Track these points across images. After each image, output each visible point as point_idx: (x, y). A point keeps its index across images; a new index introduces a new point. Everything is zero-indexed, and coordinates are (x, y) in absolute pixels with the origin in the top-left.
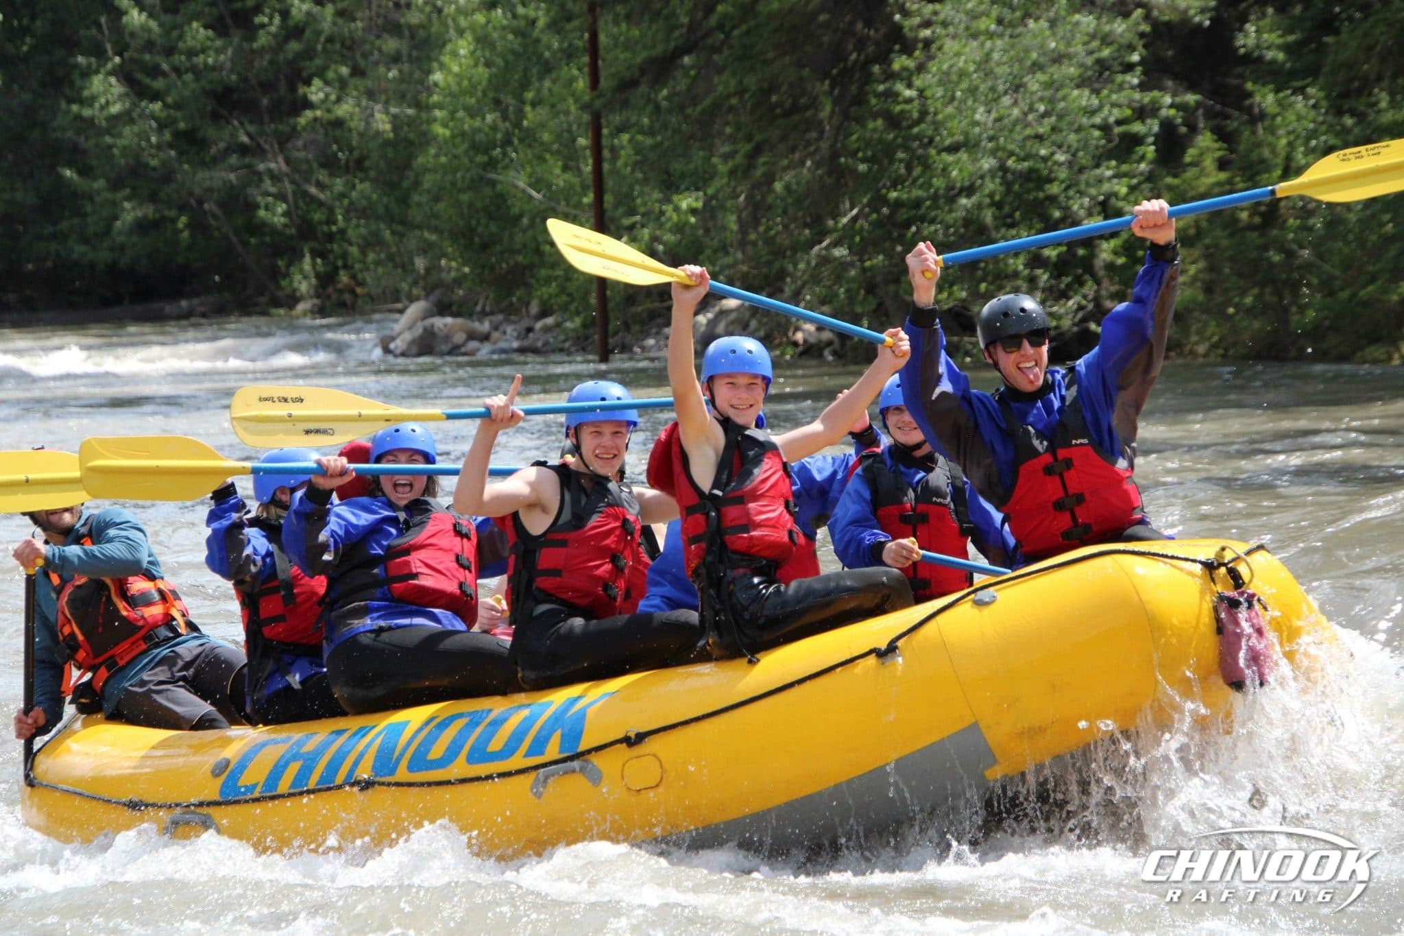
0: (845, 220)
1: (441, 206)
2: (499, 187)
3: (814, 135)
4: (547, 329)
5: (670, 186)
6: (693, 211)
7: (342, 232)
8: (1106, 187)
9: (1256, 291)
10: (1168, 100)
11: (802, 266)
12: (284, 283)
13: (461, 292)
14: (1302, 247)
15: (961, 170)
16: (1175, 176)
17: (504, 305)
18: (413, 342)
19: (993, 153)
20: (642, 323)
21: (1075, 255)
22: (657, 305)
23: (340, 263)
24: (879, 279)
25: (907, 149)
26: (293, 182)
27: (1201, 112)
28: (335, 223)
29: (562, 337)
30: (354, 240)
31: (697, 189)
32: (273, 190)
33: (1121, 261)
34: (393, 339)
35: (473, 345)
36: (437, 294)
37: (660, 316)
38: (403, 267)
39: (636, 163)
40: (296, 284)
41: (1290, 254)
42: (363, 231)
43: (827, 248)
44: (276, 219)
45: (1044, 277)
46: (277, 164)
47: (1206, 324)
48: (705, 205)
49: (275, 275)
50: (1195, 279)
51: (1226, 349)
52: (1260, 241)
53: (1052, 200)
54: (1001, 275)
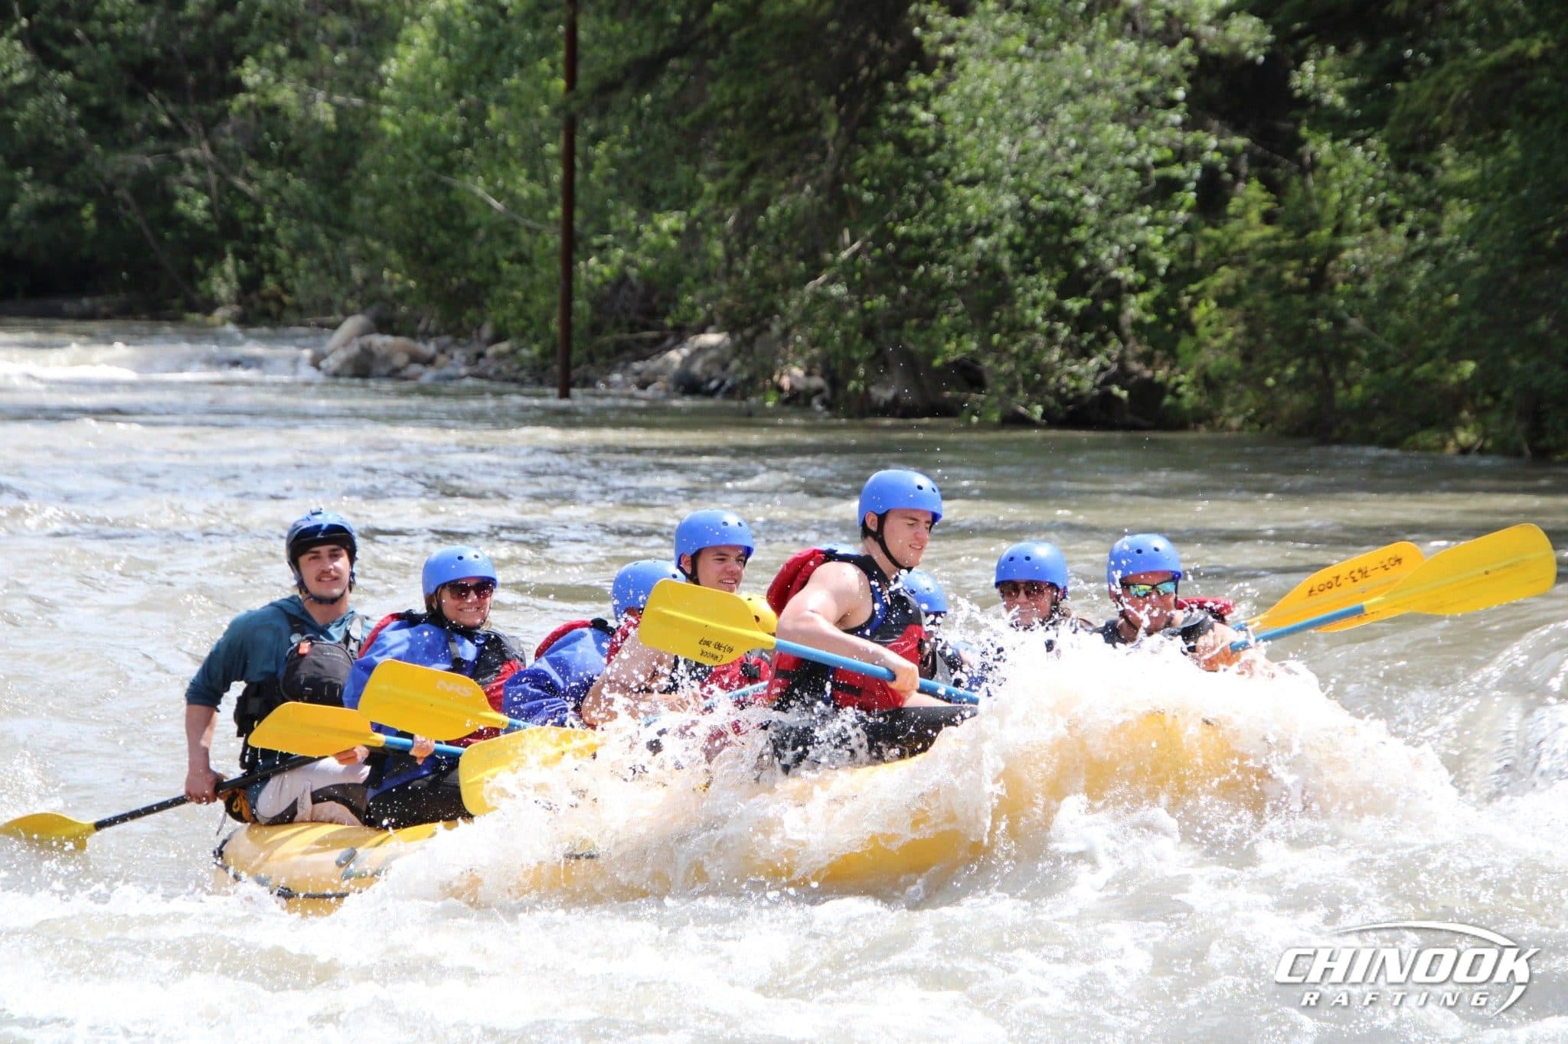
0: (844, 255)
1: (385, 211)
2: (453, 195)
3: (816, 156)
4: (500, 356)
5: (650, 202)
6: (676, 233)
7: (271, 232)
8: (1139, 235)
9: (1299, 362)
10: (1213, 142)
11: (794, 303)
12: (201, 285)
13: (404, 309)
14: (1352, 315)
15: (978, 206)
16: (1215, 227)
17: (452, 325)
18: (346, 362)
19: (1015, 189)
20: (608, 355)
21: (1100, 309)
22: (626, 336)
23: (266, 267)
24: (879, 322)
25: (918, 178)
26: (217, 173)
27: (1245, 158)
28: (263, 221)
29: (516, 366)
30: (283, 242)
31: (679, 208)
32: (194, 180)
33: (1150, 318)
34: (325, 357)
35: (415, 368)
36: (375, 309)
37: (628, 348)
38: (338, 275)
39: (612, 176)
40: (214, 288)
41: (1339, 323)
42: (294, 232)
43: (823, 284)
44: (196, 213)
45: (1064, 331)
46: (202, 152)
47: (1242, 394)
48: (689, 227)
49: (192, 275)
50: (1232, 343)
51: (1262, 425)
52: (1308, 306)
53: (1078, 245)
54: (1016, 328)
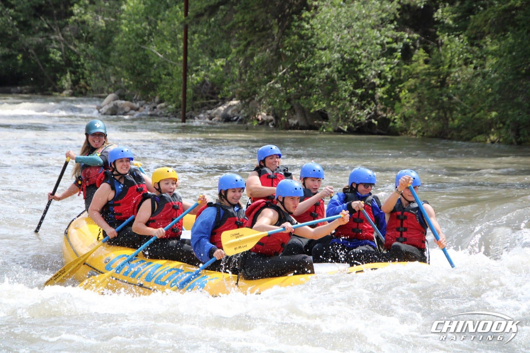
0: (280, 74)
1: (122, 57)
2: (146, 52)
3: (270, 40)
4: (161, 108)
5: (213, 55)
6: (222, 66)
7: (83, 64)
8: (381, 68)
9: (436, 111)
10: (407, 36)
11: (263, 90)
12: (58, 83)
13: (129, 91)
14: (454, 95)
15: (326, 57)
16: (408, 65)
17: (145, 97)
18: (109, 109)
19: (339, 52)
20: (199, 108)
21: (368, 93)
22: (205, 101)
23: (81, 77)
24: (292, 97)
25: (305, 47)
26: (64, 44)
27: (418, 41)
28: (80, 61)
29: (167, 111)
30: (87, 68)
31: (223, 57)
32: (56, 46)
33: (385, 96)
34: (101, 108)
35: (132, 112)
36: (118, 91)
37: (206, 105)
38: (106, 80)
39: (200, 46)
40: (63, 84)
41: (450, 98)
42: (90, 65)
43: (273, 84)
44: (57, 58)
45: (355, 100)
46: (59, 37)
47: (416, 122)
48: (227, 64)
49: (55, 79)
50: (413, 105)
51: (424, 133)
52: (440, 92)
53: (361, 71)
54: (339, 99)
